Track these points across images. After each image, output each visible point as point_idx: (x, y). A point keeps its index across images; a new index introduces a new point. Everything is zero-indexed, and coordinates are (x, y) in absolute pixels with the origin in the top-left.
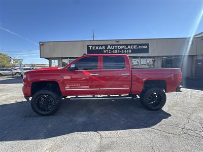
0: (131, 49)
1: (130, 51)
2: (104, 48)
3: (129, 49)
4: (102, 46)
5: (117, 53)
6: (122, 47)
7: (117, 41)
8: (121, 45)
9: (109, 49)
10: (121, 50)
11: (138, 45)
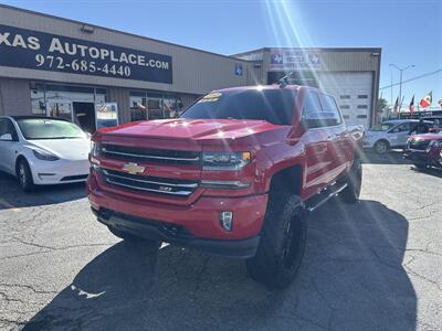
0: (129, 65)
1: (128, 71)
2: (34, 43)
3: (124, 64)
4: (26, 34)
5: (87, 73)
6: (104, 53)
7: (86, 29)
8: (100, 46)
9: (56, 53)
10: (100, 63)
11: (148, 56)
